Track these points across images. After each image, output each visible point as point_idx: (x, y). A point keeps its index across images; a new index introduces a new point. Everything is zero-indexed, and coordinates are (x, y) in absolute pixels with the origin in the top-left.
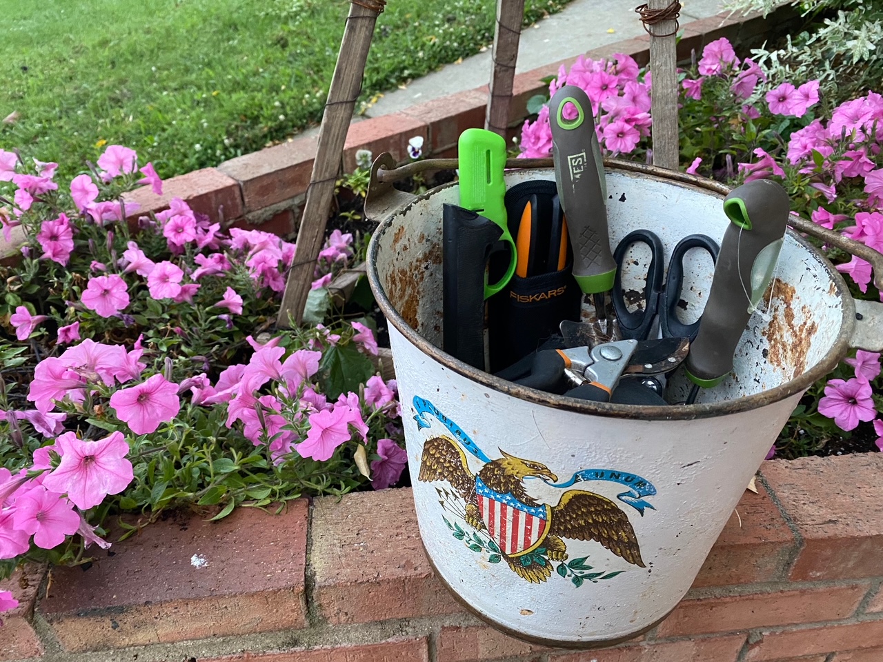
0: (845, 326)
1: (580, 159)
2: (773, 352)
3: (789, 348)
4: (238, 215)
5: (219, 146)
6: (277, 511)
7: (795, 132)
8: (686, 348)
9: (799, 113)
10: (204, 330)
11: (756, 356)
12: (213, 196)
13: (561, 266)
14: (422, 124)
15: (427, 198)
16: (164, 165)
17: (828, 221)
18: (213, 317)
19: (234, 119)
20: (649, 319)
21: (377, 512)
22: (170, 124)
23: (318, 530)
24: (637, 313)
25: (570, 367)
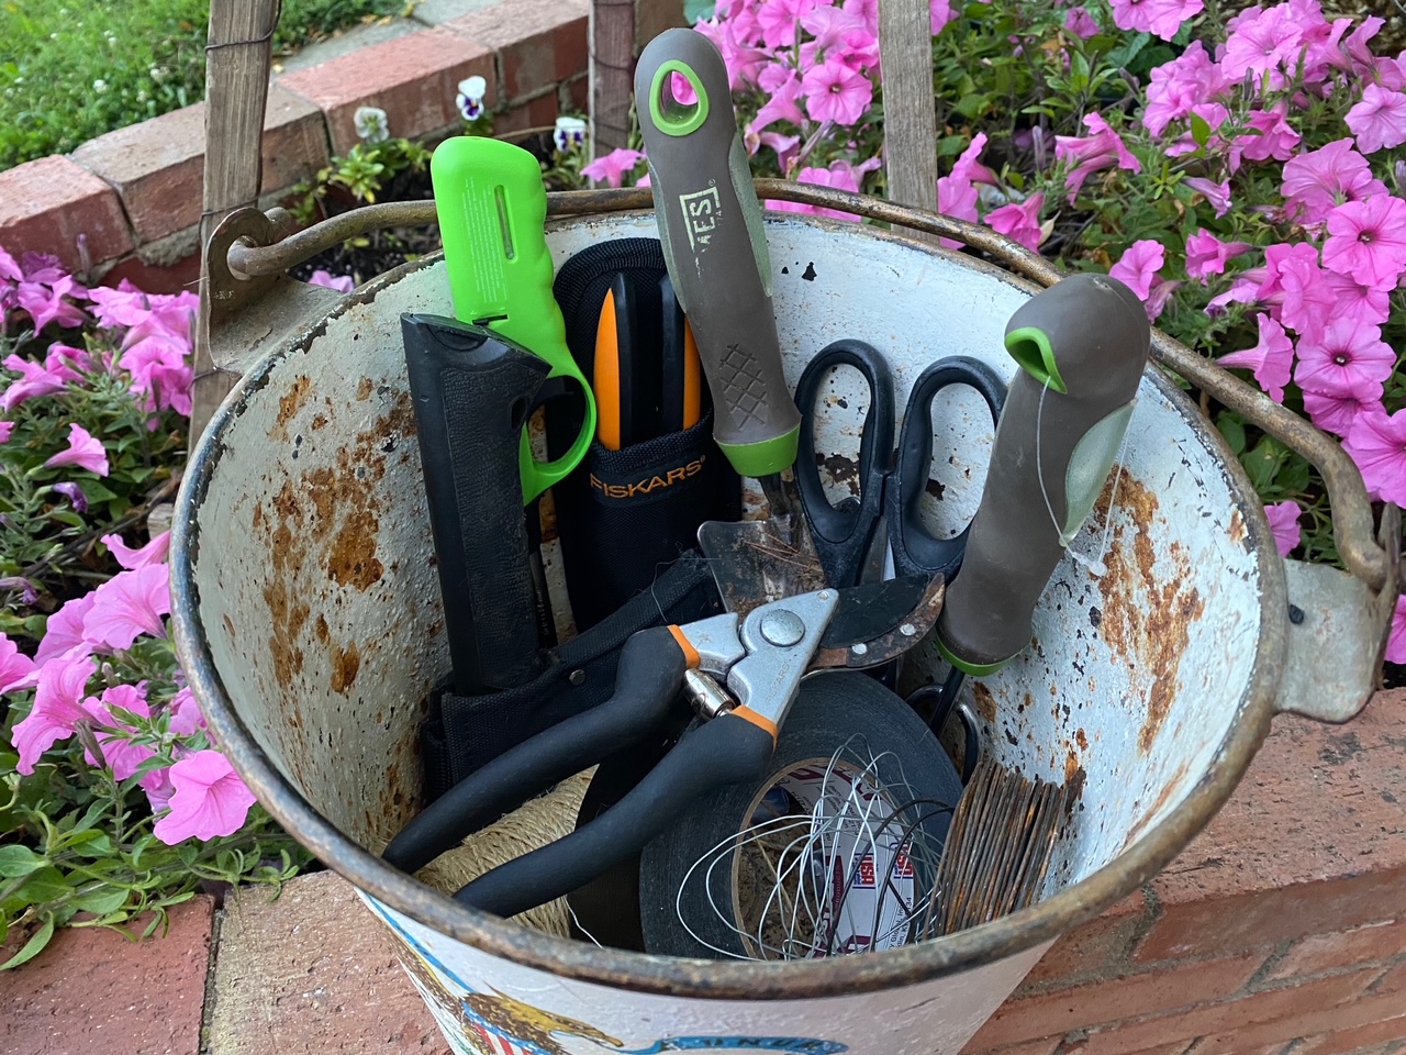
0: (1268, 647)
1: (707, 202)
2: (1112, 621)
3: (1142, 625)
4: (123, 251)
5: (141, 82)
6: (148, 931)
7: (1158, 65)
8: (937, 598)
9: (1166, 31)
10: (33, 515)
11: (1078, 617)
12: (61, 216)
13: (690, 417)
14: (485, 50)
15: (369, 298)
16: (39, 123)
17: (1215, 256)
18: (44, 490)
19: (168, 29)
20: (867, 526)
21: (353, 916)
22: (47, 39)
23: (228, 969)
24: (847, 507)
25: (697, 665)
